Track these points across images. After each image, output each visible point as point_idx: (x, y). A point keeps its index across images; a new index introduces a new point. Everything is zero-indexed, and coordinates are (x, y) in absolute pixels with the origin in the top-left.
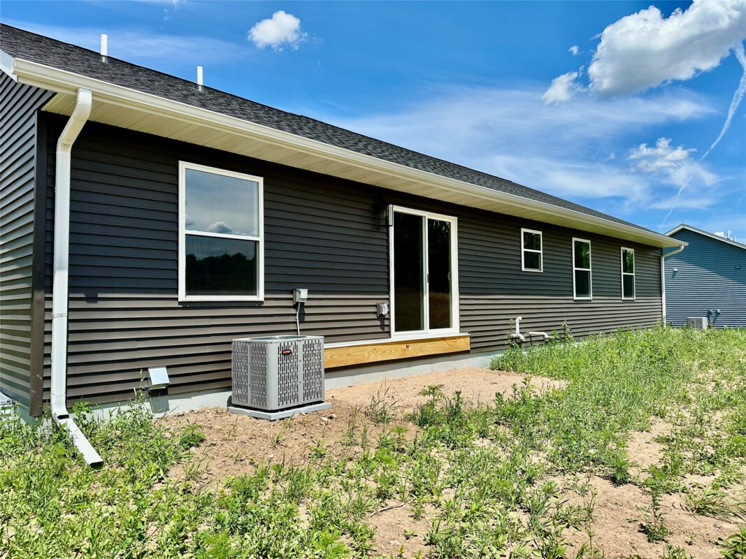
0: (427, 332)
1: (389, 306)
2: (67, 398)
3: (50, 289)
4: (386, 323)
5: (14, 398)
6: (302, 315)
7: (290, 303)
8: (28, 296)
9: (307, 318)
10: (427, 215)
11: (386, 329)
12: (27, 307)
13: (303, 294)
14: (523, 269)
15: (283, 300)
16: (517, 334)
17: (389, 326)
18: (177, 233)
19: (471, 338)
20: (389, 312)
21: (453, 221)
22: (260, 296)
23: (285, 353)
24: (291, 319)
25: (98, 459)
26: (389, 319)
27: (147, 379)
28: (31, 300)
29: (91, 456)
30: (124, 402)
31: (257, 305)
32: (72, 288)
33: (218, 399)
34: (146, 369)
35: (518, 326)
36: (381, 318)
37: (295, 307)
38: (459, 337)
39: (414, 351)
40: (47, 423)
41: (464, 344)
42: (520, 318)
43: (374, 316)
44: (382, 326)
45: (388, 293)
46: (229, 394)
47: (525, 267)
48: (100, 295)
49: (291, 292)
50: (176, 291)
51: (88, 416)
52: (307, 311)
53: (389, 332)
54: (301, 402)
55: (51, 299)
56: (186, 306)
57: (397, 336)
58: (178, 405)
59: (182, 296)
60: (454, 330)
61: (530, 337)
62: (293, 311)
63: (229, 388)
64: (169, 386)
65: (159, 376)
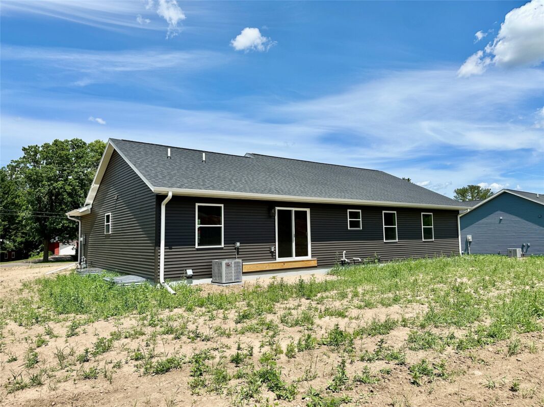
0: (294, 258)
1: (275, 248)
2: (164, 278)
3: (160, 246)
4: (274, 254)
5: (147, 278)
6: (238, 252)
7: (234, 248)
8: (153, 248)
9: (240, 253)
10: (294, 209)
11: (274, 257)
12: (153, 251)
13: (238, 244)
14: (349, 228)
15: (231, 246)
16: (344, 259)
17: (275, 256)
18: (195, 226)
19: (318, 260)
20: (275, 250)
21: (308, 210)
22: (223, 245)
23: (228, 265)
24: (234, 253)
25: (174, 293)
26: (275, 253)
27: (186, 273)
28: (155, 249)
29: (173, 292)
30: (180, 280)
31: (222, 249)
32: (165, 246)
33: (209, 281)
34: (186, 270)
35: (344, 256)
36: (272, 252)
37: (235, 249)
38: (311, 260)
39: (286, 266)
40: (159, 285)
41: (314, 263)
42: (345, 251)
43: (269, 252)
44: (272, 256)
45: (275, 242)
46: (211, 279)
47: (350, 227)
48: (173, 247)
49: (234, 244)
50: (195, 245)
51: (170, 283)
52: (240, 250)
53: (275, 258)
54: (233, 281)
55: (160, 249)
56: (198, 250)
57: (278, 260)
58: (196, 282)
59: (197, 246)
60: (309, 257)
61: (354, 260)
62: (234, 251)
63: (211, 277)
64: (193, 275)
65: (190, 272)
